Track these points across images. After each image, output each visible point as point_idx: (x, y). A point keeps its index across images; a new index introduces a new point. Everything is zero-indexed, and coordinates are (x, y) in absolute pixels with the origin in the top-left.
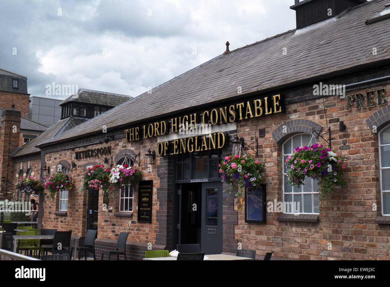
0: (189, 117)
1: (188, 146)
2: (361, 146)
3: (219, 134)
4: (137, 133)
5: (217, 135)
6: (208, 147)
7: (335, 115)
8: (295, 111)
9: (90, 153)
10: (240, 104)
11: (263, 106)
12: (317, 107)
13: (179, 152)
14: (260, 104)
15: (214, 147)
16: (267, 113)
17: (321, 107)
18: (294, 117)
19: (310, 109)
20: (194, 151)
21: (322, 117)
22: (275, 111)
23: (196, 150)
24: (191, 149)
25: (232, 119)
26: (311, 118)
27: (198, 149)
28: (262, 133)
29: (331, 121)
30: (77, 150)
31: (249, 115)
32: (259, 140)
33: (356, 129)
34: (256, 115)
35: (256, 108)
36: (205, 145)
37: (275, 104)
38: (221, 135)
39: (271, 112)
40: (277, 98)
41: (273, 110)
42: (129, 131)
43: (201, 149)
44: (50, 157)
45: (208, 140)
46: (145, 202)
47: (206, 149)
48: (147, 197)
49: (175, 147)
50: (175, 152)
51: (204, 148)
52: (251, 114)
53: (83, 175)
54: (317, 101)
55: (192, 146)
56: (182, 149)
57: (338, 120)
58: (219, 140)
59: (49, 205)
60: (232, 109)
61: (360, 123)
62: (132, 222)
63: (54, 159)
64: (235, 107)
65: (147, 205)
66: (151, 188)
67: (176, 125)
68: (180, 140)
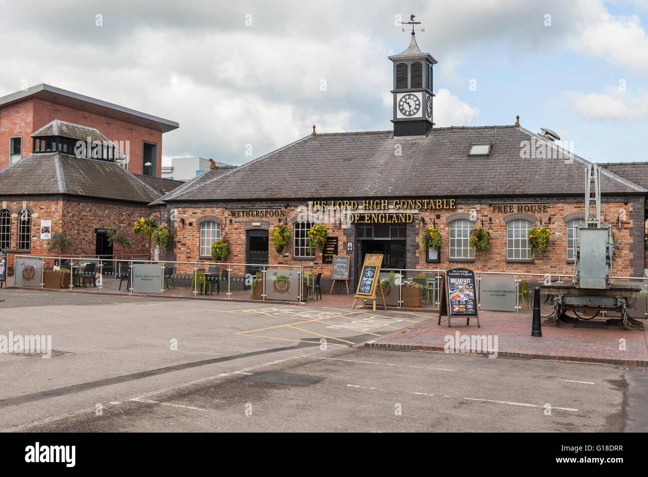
0: (381, 202)
1: (380, 219)
2: (500, 229)
3: (407, 214)
5: (406, 216)
6: (398, 220)
7: (486, 214)
8: (461, 208)
10: (426, 201)
11: (443, 204)
12: (475, 208)
13: (371, 221)
14: (441, 203)
15: (404, 221)
16: (445, 207)
17: (478, 209)
18: (459, 211)
19: (471, 208)
21: (478, 213)
22: (451, 207)
23: (387, 222)
24: (382, 220)
25: (419, 207)
27: (389, 221)
28: (438, 217)
29: (483, 216)
31: (432, 207)
32: (436, 220)
33: (497, 221)
34: (437, 208)
35: (438, 204)
36: (396, 220)
37: (451, 204)
38: (409, 215)
39: (448, 208)
40: (453, 201)
41: (449, 207)
42: (314, 203)
43: (391, 221)
44: (183, 211)
45: (398, 217)
46: (330, 251)
47: (396, 222)
48: (332, 247)
49: (366, 218)
50: (366, 222)
51: (394, 221)
52: (434, 206)
53: (243, 229)
54: (476, 205)
55: (384, 219)
56: (374, 220)
57: (487, 216)
58: (408, 218)
59: (186, 251)
60: (419, 202)
61: (500, 218)
62: (314, 264)
63: (191, 213)
64: (422, 202)
65: (332, 252)
66: (337, 242)
67: (367, 205)
68: (370, 214)
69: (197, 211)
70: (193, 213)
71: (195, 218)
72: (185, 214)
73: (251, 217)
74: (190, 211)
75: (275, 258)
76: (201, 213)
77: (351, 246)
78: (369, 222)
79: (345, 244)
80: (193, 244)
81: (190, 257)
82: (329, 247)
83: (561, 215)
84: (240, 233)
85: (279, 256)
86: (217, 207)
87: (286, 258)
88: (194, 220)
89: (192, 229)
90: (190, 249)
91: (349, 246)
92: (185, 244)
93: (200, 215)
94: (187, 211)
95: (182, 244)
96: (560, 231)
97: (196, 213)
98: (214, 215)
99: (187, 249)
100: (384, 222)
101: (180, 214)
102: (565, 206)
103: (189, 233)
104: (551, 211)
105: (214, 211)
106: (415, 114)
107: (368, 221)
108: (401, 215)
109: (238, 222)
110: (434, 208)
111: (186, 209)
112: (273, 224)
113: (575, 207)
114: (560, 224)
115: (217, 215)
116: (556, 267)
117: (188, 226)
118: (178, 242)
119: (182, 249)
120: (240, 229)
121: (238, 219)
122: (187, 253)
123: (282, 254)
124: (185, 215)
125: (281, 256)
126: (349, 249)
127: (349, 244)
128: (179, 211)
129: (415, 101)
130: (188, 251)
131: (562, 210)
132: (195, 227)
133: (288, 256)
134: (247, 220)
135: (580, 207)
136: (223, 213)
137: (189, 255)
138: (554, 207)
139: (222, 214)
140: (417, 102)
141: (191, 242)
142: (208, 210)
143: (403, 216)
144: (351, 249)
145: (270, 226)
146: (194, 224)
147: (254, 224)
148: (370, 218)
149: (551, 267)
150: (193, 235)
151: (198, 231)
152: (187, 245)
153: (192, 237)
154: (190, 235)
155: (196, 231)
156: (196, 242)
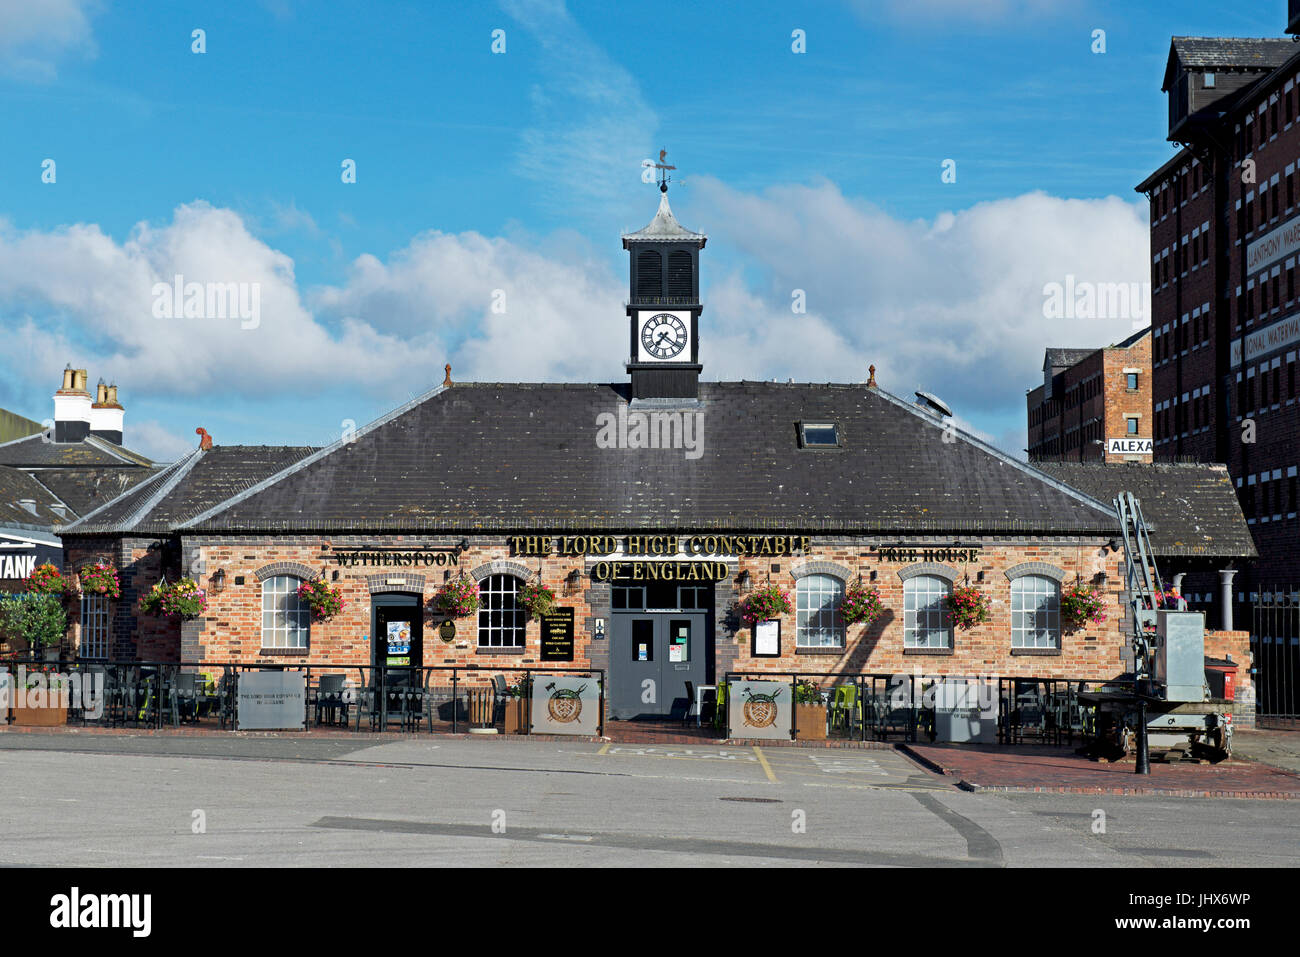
0: (665, 540)
1: (663, 572)
2: (892, 592)
3: (719, 565)
4: (545, 545)
5: (715, 565)
6: (700, 576)
7: (866, 563)
8: (820, 553)
10: (753, 539)
11: (787, 544)
12: (846, 553)
13: (645, 576)
14: (783, 542)
15: (711, 577)
16: (791, 552)
17: (851, 554)
18: (817, 558)
19: (837, 553)
20: (674, 579)
21: (851, 563)
22: (803, 551)
23: (678, 578)
24: (667, 575)
25: (740, 549)
26: (838, 562)
27: (681, 576)
28: (776, 568)
29: (861, 568)
31: (766, 550)
32: (771, 574)
33: (888, 577)
34: (777, 551)
35: (777, 545)
36: (695, 574)
37: (803, 545)
38: (722, 566)
39: (797, 552)
40: (806, 540)
41: (800, 550)
42: (525, 540)
43: (686, 577)
44: (222, 553)
45: (699, 570)
46: (558, 635)
47: (696, 578)
48: (561, 628)
49: (636, 571)
50: (635, 577)
51: (693, 576)
52: (769, 549)
53: (366, 591)
54: (847, 548)
55: (671, 572)
56: (651, 575)
57: (869, 568)
58: (719, 570)
59: (228, 638)
60: (741, 540)
61: (891, 573)
62: (523, 661)
63: (242, 558)
64: (747, 539)
65: (562, 638)
66: (572, 617)
67: (638, 544)
68: (645, 563)
69: (256, 552)
70: (246, 557)
71: (250, 567)
72: (227, 558)
73: (382, 567)
74: (238, 553)
75: (438, 651)
76: (265, 558)
77: (602, 624)
78: (642, 578)
79: (589, 622)
80: (244, 624)
81: (239, 652)
82: (555, 628)
83: (1002, 568)
84: (358, 600)
85: (447, 647)
86: (304, 545)
87: (463, 651)
88: (249, 571)
89: (242, 591)
90: (239, 633)
91: (597, 625)
92: (227, 624)
93: (261, 562)
94: (231, 553)
95: (218, 624)
96: (1001, 597)
97: (254, 558)
98: (297, 561)
99: (232, 634)
100: (671, 578)
101: (213, 558)
102: (1010, 551)
103: (236, 601)
104: (982, 561)
105: (296, 553)
106: (675, 354)
107: (639, 575)
108: (705, 565)
109: (354, 577)
110: (770, 552)
111: (229, 549)
112: (432, 581)
113: (1026, 554)
114: (999, 583)
115: (305, 562)
116: (994, 662)
117: (233, 585)
118: (209, 619)
119: (217, 633)
120: (359, 591)
121: (354, 571)
122: (231, 642)
123: (454, 643)
124: (226, 562)
125: (451, 646)
126: (597, 631)
127: (597, 621)
128: (212, 553)
129: (676, 330)
130: (234, 638)
131: (1004, 558)
132: (250, 586)
133: (466, 647)
134: (374, 572)
135: (1034, 554)
136: (318, 558)
137: (236, 647)
138: (989, 554)
140: (681, 332)
141: (240, 619)
142: (283, 551)
143: (709, 567)
144: (602, 632)
145: (427, 584)
146: (248, 581)
147: (390, 581)
148: (644, 571)
149: (985, 662)
150: (245, 605)
151: (257, 596)
152: (231, 626)
153: (244, 609)
154: (239, 603)
155: (253, 596)
156: (254, 619)
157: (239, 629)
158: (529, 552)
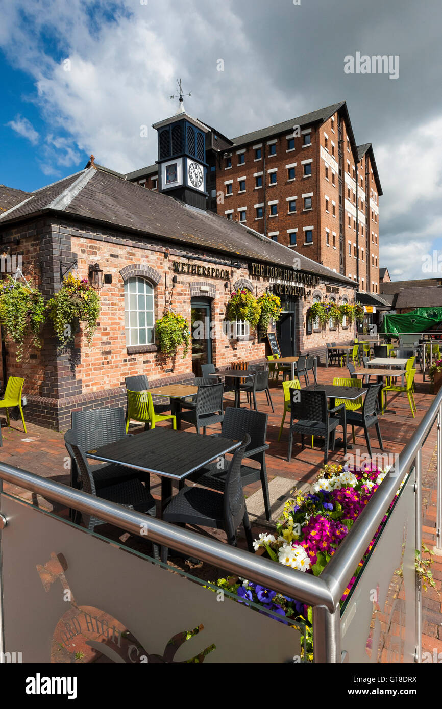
1: (292, 291)
4: (262, 270)
7: (324, 291)
9: (201, 269)
14: (315, 279)
17: (322, 287)
18: (317, 288)
24: (293, 294)
25: (307, 281)
26: (320, 290)
27: (296, 294)
28: (310, 292)
30: (175, 258)
40: (318, 279)
42: (256, 265)
44: (91, 247)
52: (312, 282)
53: (188, 295)
54: (321, 284)
57: (324, 294)
58: (303, 291)
59: (100, 339)
60: (307, 277)
61: (328, 296)
62: (252, 344)
63: (107, 255)
64: (309, 277)
68: (288, 285)
69: (119, 251)
70: (112, 255)
71: (115, 266)
72: (97, 253)
73: (196, 277)
74: (105, 249)
76: (126, 258)
80: (113, 324)
81: (109, 353)
84: (184, 302)
86: (153, 251)
88: (115, 270)
89: (109, 289)
90: (108, 334)
93: (123, 262)
94: (99, 249)
97: (116, 256)
99: (103, 334)
101: (83, 251)
102: (342, 289)
105: (148, 257)
106: (199, 186)
107: (287, 292)
109: (183, 282)
110: (312, 284)
111: (98, 244)
113: (344, 291)
115: (153, 266)
117: (103, 283)
121: (183, 277)
122: (103, 343)
124: (98, 258)
128: (82, 245)
130: (105, 339)
131: (341, 292)
132: (116, 285)
134: (193, 280)
136: (161, 264)
137: (107, 348)
139: (159, 265)
141: (110, 319)
142: (139, 253)
145: (218, 291)
146: (115, 280)
147: (203, 288)
150: (113, 304)
151: (122, 296)
152: (101, 326)
153: (112, 309)
154: (108, 302)
155: (118, 295)
156: (120, 319)
157: (109, 329)
158: (253, 273)
